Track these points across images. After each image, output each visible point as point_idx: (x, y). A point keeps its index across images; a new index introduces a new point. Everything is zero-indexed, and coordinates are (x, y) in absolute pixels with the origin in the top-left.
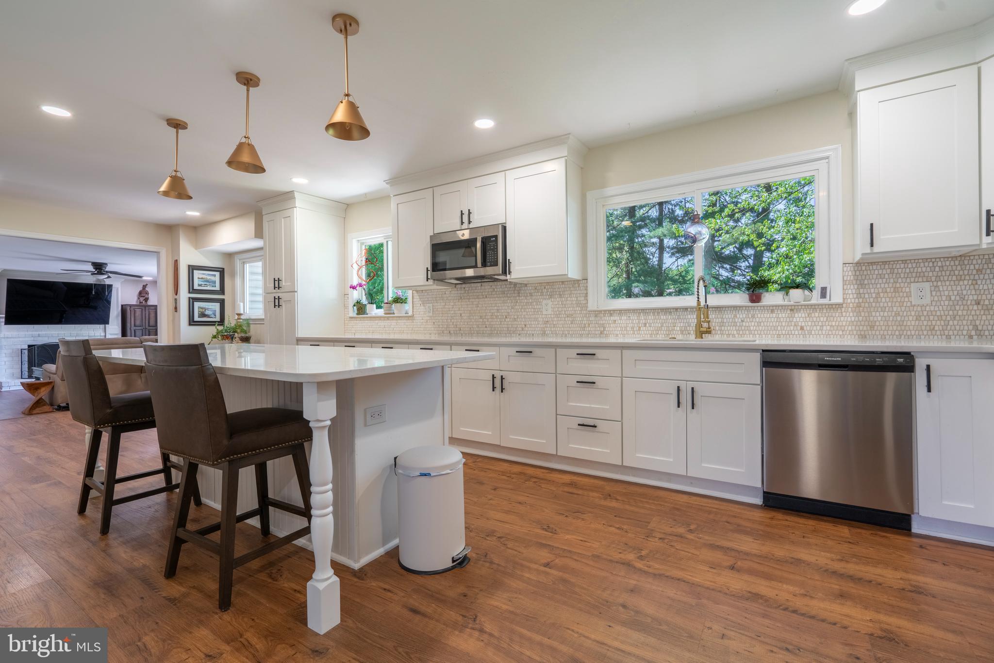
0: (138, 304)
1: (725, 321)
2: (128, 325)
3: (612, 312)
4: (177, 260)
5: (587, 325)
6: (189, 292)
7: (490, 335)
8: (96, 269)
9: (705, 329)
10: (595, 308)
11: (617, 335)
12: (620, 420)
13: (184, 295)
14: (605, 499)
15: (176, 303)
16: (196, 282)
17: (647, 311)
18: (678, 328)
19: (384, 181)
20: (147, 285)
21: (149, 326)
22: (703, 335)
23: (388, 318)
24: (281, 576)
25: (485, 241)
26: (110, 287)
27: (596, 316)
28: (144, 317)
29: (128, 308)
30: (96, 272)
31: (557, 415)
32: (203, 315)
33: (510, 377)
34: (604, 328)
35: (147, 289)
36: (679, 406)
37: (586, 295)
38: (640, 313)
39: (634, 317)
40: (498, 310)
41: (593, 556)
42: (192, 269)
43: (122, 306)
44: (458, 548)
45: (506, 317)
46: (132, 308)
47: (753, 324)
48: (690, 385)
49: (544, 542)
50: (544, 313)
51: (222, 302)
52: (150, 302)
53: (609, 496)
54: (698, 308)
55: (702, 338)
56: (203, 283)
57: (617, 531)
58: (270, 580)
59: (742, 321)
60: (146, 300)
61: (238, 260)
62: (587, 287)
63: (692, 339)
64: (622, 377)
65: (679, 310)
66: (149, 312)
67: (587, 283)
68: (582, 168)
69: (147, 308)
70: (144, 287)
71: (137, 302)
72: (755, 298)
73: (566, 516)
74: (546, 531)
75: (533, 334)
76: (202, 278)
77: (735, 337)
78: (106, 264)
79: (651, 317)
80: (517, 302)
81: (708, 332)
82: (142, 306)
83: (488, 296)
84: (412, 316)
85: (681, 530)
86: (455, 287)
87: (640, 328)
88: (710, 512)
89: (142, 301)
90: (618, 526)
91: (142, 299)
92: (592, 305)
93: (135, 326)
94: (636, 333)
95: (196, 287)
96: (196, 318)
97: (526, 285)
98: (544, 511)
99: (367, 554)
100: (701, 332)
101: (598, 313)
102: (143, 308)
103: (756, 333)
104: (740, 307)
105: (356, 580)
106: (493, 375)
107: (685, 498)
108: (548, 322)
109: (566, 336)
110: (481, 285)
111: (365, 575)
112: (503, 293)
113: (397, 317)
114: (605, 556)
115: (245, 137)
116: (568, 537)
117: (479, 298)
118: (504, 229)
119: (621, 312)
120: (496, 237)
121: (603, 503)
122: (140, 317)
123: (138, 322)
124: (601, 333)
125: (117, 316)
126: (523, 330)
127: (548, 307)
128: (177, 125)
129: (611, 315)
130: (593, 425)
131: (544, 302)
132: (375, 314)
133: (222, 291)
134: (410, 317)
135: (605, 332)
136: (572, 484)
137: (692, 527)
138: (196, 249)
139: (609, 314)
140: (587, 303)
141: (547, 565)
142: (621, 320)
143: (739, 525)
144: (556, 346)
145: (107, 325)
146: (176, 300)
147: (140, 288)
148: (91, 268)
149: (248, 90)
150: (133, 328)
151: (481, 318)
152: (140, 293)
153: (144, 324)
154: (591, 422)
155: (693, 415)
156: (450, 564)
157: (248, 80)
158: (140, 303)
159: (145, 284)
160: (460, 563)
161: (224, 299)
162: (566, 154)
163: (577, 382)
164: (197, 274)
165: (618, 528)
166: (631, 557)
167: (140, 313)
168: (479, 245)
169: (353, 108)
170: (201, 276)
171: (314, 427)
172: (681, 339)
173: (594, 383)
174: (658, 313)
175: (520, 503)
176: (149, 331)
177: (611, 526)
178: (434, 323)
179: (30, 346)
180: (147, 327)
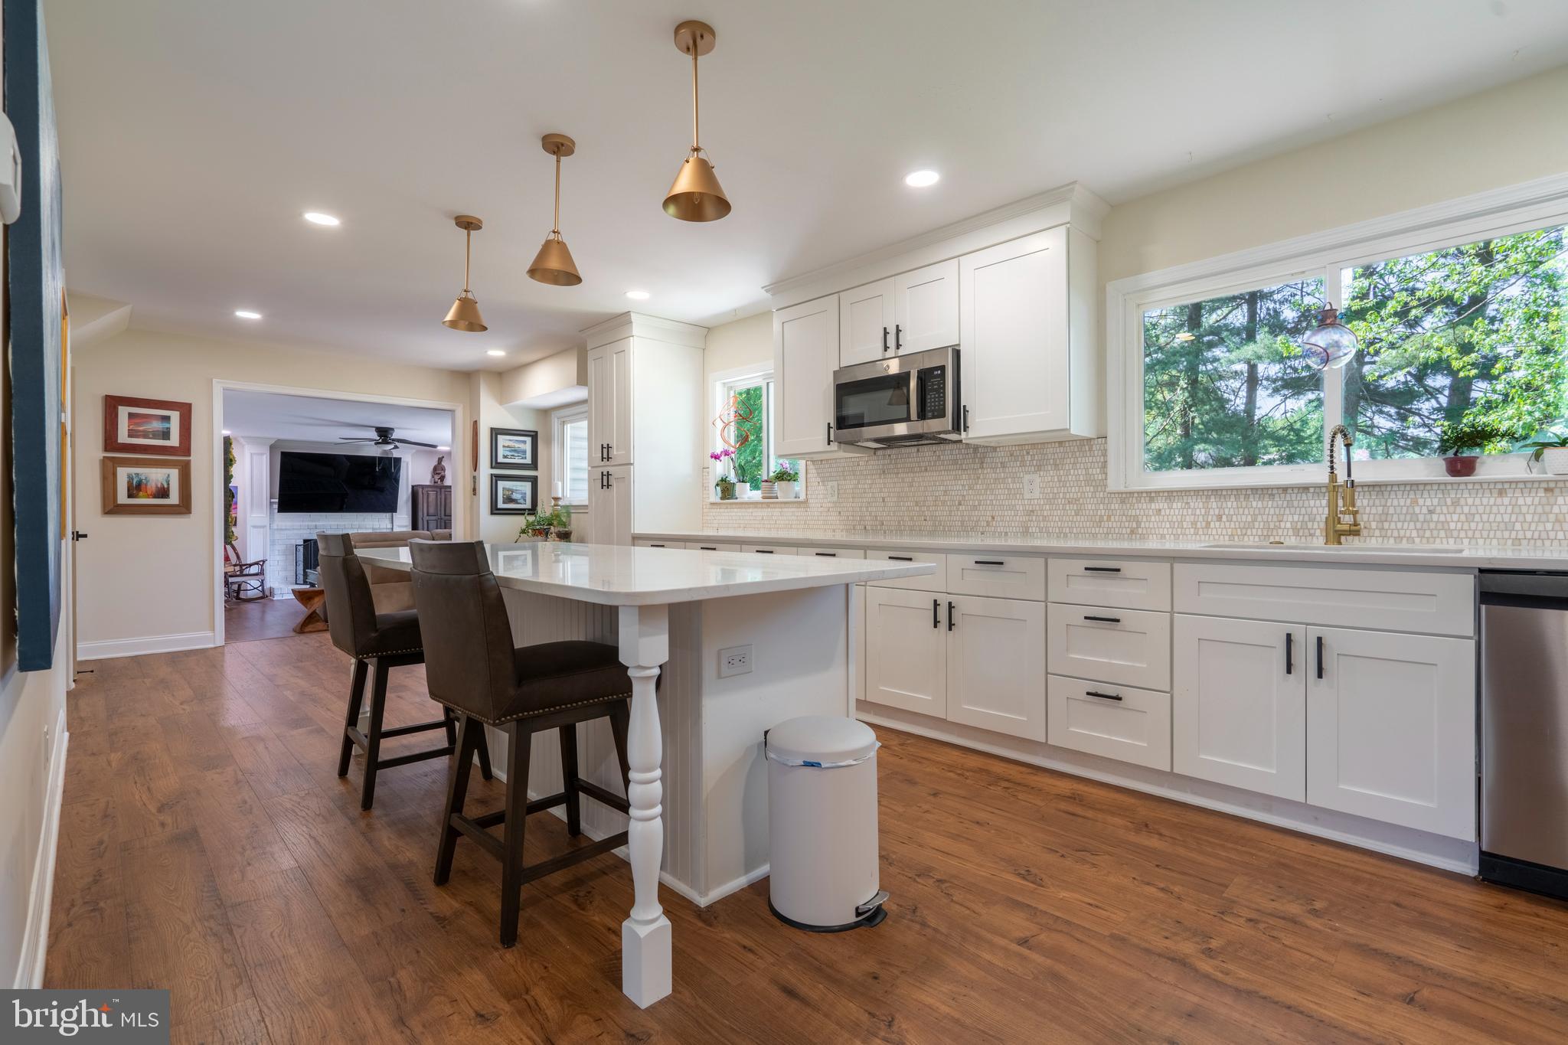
0: (432, 484)
1: (1391, 510)
2: (420, 514)
3: (1153, 495)
4: (476, 421)
5: (1105, 518)
6: (492, 467)
7: (932, 533)
8: (380, 436)
9: (1346, 527)
10: (1122, 489)
11: (1163, 536)
12: (1168, 689)
13: (485, 471)
14: (1138, 831)
15: (475, 482)
16: (501, 452)
17: (1224, 493)
18: (1288, 525)
19: (763, 288)
20: (443, 457)
21: (445, 515)
22: (1343, 538)
23: (768, 505)
24: (591, 902)
25: (924, 376)
26: (398, 461)
27: (1123, 502)
28: (439, 503)
29: (420, 490)
30: (380, 441)
31: (1047, 673)
32: (509, 499)
33: (963, 606)
34: (1138, 523)
35: (443, 463)
36: (1289, 671)
37: (1104, 465)
38: (1208, 497)
39: (1197, 504)
40: (945, 491)
41: (1112, 936)
42: (495, 433)
43: (413, 487)
44: (867, 891)
45: (960, 504)
46: (425, 489)
47: (1455, 517)
48: (1314, 632)
49: (1020, 899)
50: (1027, 496)
51: (534, 481)
53: (1145, 826)
54: (1333, 487)
55: (1340, 543)
56: (509, 454)
57: (1161, 895)
58: (574, 907)
59: (1431, 512)
60: (442, 478)
61: (556, 420)
62: (1106, 450)
63: (1317, 545)
64: (1172, 612)
65: (1290, 491)
66: (445, 495)
67: (1106, 443)
68: (1097, 242)
69: (443, 490)
70: (440, 460)
71: (431, 482)
72: (1461, 467)
73: (1063, 856)
74: (1024, 878)
75: (1006, 533)
76: (508, 447)
77: (1414, 542)
78: (393, 429)
79: (1231, 504)
80: (978, 478)
81: (1354, 531)
82: (437, 487)
83: (928, 468)
84: (806, 502)
85: (1294, 909)
86: (875, 454)
87: (1208, 523)
88: (1357, 880)
89: (436, 480)
90: (1162, 885)
92: (1115, 484)
93: (428, 515)
94: (1201, 532)
95: (501, 459)
96: (501, 505)
97: (994, 449)
98: (1021, 843)
99: (720, 884)
100: (1336, 533)
101: (1126, 497)
102: (438, 490)
103: (1462, 535)
104: (1425, 484)
105: (700, 924)
106: (935, 601)
107: (1302, 846)
108: (1032, 511)
109: (1066, 536)
110: (918, 450)
111: (715, 918)
112: (955, 462)
113: (781, 503)
114: (1135, 941)
115: (554, 232)
116: (1063, 894)
117: (913, 473)
118: (957, 354)
119: (1171, 495)
120: (943, 368)
121: (1132, 837)
122: (434, 502)
123: (432, 511)
124: (1132, 532)
125: (407, 501)
126: (987, 526)
127: (1034, 486)
128: (468, 224)
129: (1152, 500)
130: (1115, 695)
131: (1027, 477)
132: (748, 498)
133: (534, 465)
134: (802, 502)
135: (1140, 531)
136: (1073, 798)
137: (1318, 905)
138: (501, 404)
139: (1147, 499)
140: (1106, 480)
141: (1024, 942)
142: (1170, 508)
143: (1423, 914)
144: (1046, 554)
145: (394, 513)
146: (474, 477)
147: (435, 463)
148: (374, 435)
149: (558, 161)
150: (426, 518)
151: (917, 505)
152: (435, 469)
153: (439, 512)
154: (1111, 691)
155: (1320, 690)
156: (852, 919)
157: (558, 146)
158: (435, 482)
159: (441, 456)
160: (870, 918)
161: (537, 476)
162: (1068, 219)
163: (1086, 618)
164: (502, 440)
165: (1162, 889)
166: (1187, 948)
167: (434, 497)
168: (913, 384)
169: (705, 170)
170: (507, 443)
171: (634, 677)
172: (1292, 544)
173: (1118, 621)
174: (1247, 497)
175: (978, 823)
176: (442, 523)
177: (1148, 884)
178: (840, 513)
179: (305, 541)
180: (443, 517)
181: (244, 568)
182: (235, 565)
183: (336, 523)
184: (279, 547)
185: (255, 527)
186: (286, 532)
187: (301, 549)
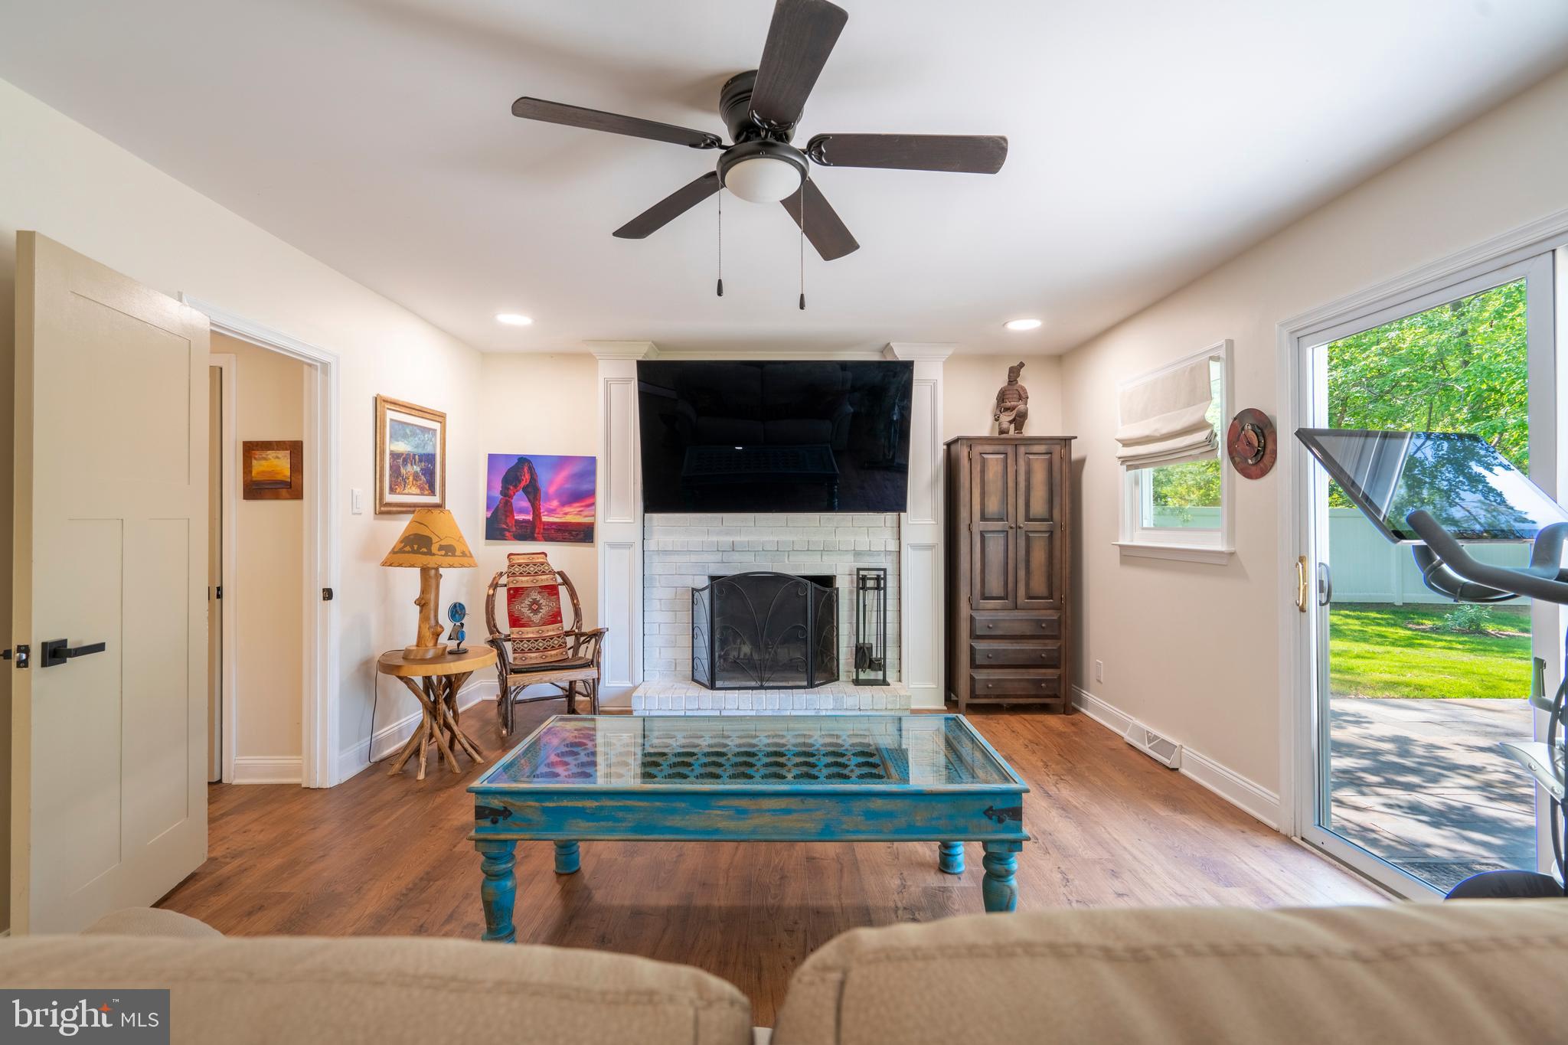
0: (996, 434)
2: (964, 514)
20: (1022, 365)
21: (1028, 519)
28: (1011, 484)
29: (966, 450)
35: (1021, 382)
43: (947, 443)
46: (978, 449)
52: (1032, 429)
60: (1020, 420)
66: (1028, 464)
69: (1022, 450)
70: (1014, 373)
71: (992, 430)
89: (1005, 425)
91: (1006, 418)
93: (983, 518)
102: (1010, 450)
122: (1000, 484)
123: (993, 505)
125: (933, 483)
145: (902, 514)
147: (1002, 381)
150: (978, 525)
152: (1002, 397)
153: (1011, 510)
158: (1002, 432)
159: (1016, 364)
167: (999, 468)
176: (1028, 539)
179: (713, 578)
180: (1021, 521)
181: (582, 639)
182: (568, 634)
183: (776, 539)
184: (660, 593)
185: (613, 546)
186: (675, 558)
187: (706, 594)
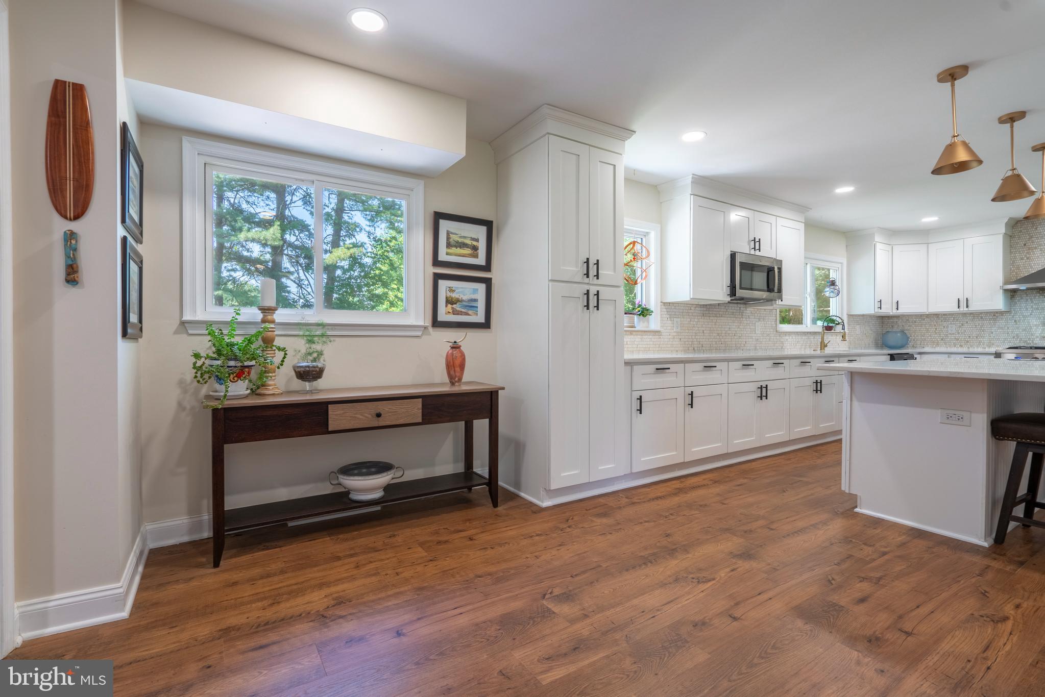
3: (786, 333)
5: (776, 342)
6: (122, 222)
7: (725, 351)
11: (788, 349)
15: (71, 249)
17: (799, 333)
34: (783, 344)
37: (776, 321)
38: (796, 334)
39: (794, 337)
40: (729, 328)
42: (127, 139)
45: (735, 335)
50: (757, 332)
51: (141, 267)
56: (131, 196)
62: (776, 315)
67: (776, 312)
76: (131, 181)
79: (800, 337)
81: (826, 346)
84: (660, 331)
87: (796, 344)
94: (795, 347)
101: (780, 334)
108: (758, 339)
117: (716, 317)
119: (790, 333)
126: (744, 346)
127: (758, 328)
128: (952, 75)
131: (757, 324)
133: (141, 230)
135: (783, 347)
138: (125, 75)
140: (776, 326)
142: (789, 338)
146: (71, 236)
161: (142, 257)
162: (804, 221)
170: (131, 172)
178: (680, 339)
